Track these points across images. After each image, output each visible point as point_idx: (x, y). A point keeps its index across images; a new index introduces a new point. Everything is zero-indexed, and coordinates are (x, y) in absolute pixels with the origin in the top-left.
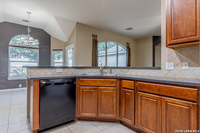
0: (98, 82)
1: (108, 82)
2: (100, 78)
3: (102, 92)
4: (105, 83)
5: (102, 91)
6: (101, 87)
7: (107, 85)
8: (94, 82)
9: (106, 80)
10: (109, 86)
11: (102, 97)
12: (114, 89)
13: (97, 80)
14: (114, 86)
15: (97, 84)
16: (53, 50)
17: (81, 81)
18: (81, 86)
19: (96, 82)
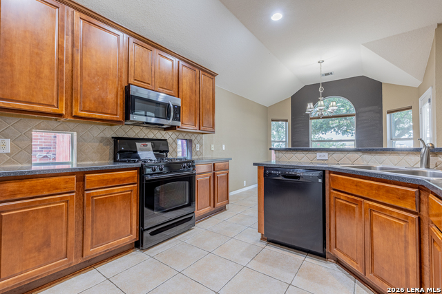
0: (363, 186)
1: (388, 191)
2: (370, 179)
3: (374, 217)
4: (381, 193)
5: (374, 213)
6: (370, 203)
7: (387, 202)
8: (356, 186)
9: (384, 186)
10: (392, 204)
11: (375, 229)
12: (407, 217)
13: (361, 182)
14: (409, 208)
15: (362, 193)
16: (388, 113)
17: (333, 179)
18: (334, 190)
19: (360, 187)
